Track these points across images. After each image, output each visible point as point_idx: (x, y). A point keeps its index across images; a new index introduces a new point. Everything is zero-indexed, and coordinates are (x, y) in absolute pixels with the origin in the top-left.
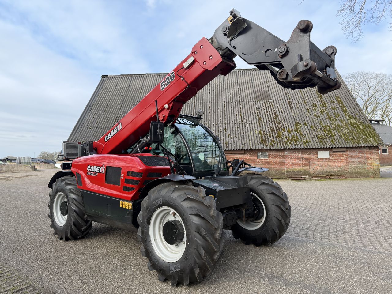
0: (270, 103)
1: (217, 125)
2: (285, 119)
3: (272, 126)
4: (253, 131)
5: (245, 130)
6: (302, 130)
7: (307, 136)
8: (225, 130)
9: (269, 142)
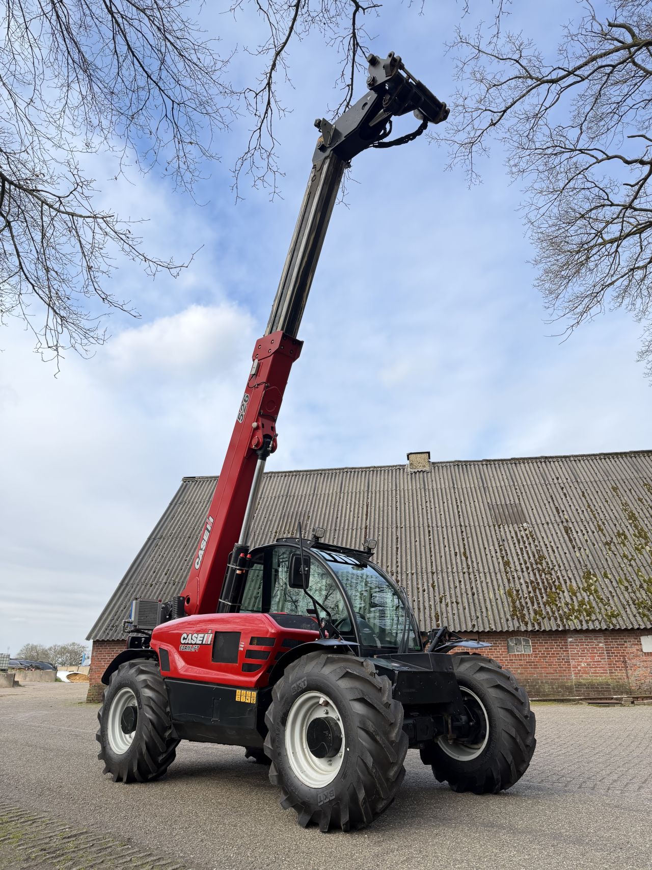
0: (525, 530)
1: (415, 576)
2: (561, 564)
3: (534, 580)
4: (494, 590)
5: (477, 588)
6: (599, 589)
7: (611, 602)
8: (433, 587)
9: (530, 616)
